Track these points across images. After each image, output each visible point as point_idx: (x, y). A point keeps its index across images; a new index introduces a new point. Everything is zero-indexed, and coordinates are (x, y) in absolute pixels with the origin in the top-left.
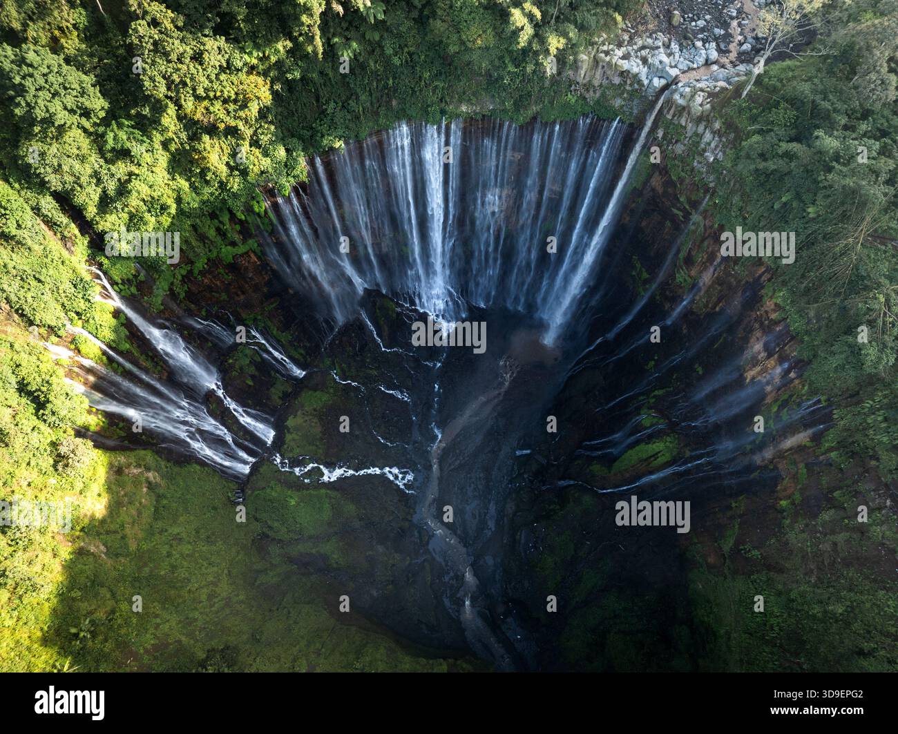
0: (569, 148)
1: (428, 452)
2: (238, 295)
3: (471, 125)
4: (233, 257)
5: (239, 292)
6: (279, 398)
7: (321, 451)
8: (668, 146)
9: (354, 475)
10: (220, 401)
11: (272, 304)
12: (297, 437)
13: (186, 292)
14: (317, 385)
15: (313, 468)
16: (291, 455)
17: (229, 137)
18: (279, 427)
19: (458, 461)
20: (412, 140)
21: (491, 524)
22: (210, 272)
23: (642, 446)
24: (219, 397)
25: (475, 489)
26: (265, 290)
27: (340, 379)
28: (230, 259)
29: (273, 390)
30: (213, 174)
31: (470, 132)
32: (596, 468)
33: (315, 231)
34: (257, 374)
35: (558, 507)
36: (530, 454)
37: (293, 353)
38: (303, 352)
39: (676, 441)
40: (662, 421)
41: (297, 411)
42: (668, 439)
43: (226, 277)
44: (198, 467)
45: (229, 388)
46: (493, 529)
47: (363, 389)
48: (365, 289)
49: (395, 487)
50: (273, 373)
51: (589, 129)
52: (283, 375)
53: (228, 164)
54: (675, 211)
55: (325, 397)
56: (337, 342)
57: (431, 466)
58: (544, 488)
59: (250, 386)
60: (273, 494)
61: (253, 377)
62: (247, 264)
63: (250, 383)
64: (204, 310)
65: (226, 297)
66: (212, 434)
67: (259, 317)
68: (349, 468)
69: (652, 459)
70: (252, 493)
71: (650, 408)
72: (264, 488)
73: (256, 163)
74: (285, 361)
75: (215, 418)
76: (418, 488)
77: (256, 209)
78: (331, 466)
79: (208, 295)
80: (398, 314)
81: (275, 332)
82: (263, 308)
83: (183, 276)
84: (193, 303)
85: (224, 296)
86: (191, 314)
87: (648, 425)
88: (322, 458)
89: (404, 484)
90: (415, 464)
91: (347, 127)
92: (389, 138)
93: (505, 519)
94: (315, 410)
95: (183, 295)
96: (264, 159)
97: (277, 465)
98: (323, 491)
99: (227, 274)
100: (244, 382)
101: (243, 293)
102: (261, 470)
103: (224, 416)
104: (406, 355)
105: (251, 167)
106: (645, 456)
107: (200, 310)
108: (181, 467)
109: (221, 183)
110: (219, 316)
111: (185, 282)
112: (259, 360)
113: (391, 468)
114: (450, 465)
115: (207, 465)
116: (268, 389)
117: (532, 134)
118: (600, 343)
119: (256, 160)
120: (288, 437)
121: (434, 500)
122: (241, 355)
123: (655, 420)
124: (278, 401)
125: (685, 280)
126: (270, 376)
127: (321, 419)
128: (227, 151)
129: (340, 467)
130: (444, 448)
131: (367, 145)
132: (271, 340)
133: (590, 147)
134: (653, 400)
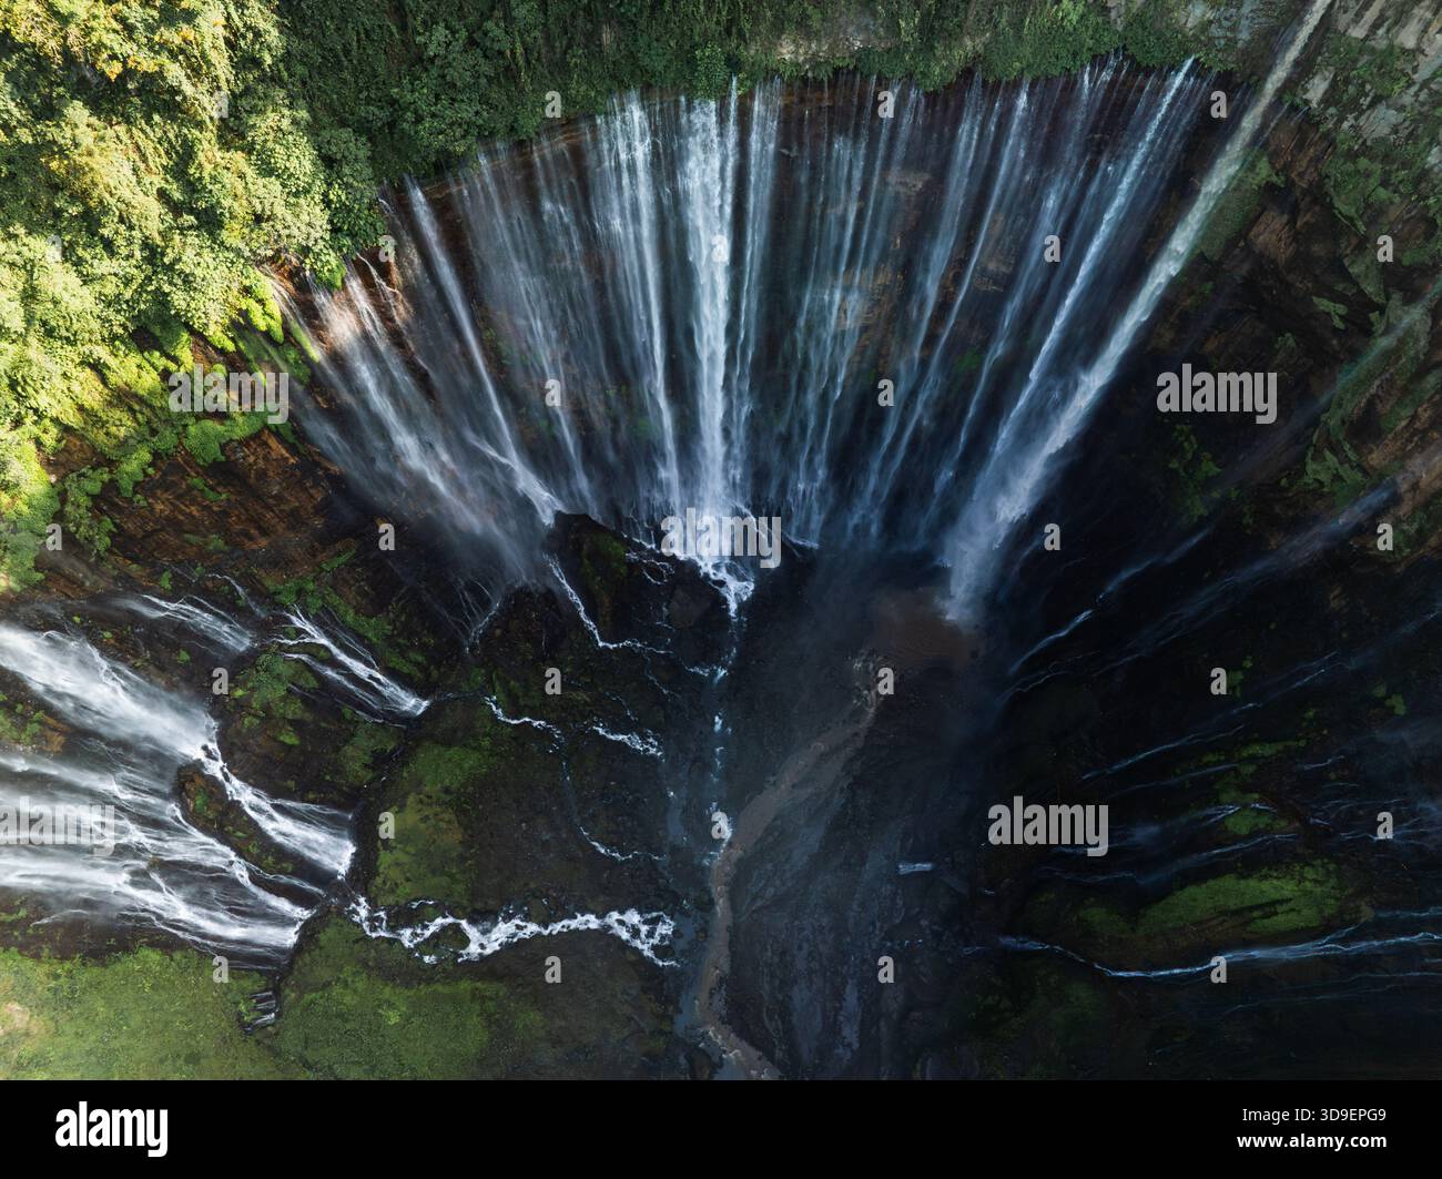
0: (1045, 155)
1: (703, 869)
2: (251, 538)
3: (802, 100)
4: (223, 447)
5: (253, 531)
6: (366, 766)
7: (460, 888)
8: (1341, 119)
9: (539, 935)
10: (214, 788)
11: (339, 554)
12: (404, 858)
13: (111, 534)
14: (455, 731)
15: (444, 928)
16: (391, 900)
17: (156, 118)
18: (365, 836)
19: (772, 890)
20: (654, 144)
21: (850, 1033)
22: (167, 486)
23: (1229, 882)
24: (213, 778)
25: (810, 954)
26: (318, 523)
27: (507, 714)
28: (214, 451)
29: (349, 750)
30: (122, 220)
31: (801, 120)
32: (1096, 914)
33: (422, 379)
34: (308, 717)
35: (1006, 1003)
36: (931, 872)
37: (396, 662)
38: (420, 659)
39: (1333, 882)
40: (1283, 823)
41: (405, 796)
42: (1309, 873)
43: (212, 495)
44: (153, 957)
45: (237, 756)
46: (856, 1046)
47: (557, 733)
48: (558, 515)
49: (633, 958)
50: (347, 711)
51: (1106, 98)
52: (373, 714)
53: (162, 195)
54: (1324, 304)
55: (471, 760)
56: (498, 632)
57: (712, 902)
58: (967, 951)
59: (291, 747)
60: (348, 999)
61: (297, 725)
62: (261, 463)
63: (290, 739)
64: (167, 575)
65: (221, 543)
66: (196, 867)
67: (311, 586)
68: (527, 918)
69: (1256, 914)
70: (301, 996)
71: (1245, 789)
72: (327, 985)
73: (240, 190)
74: (378, 681)
75: (205, 830)
76: (683, 952)
77: (261, 323)
78: (484, 916)
79: (173, 541)
80: (631, 565)
81: (350, 618)
82: (319, 565)
83: (93, 497)
84: (135, 560)
85: (216, 542)
86: (133, 587)
87: (1244, 831)
88: (465, 902)
89: (654, 948)
90: (677, 899)
91: (484, 100)
92: (596, 141)
93: (882, 1023)
94: (447, 791)
95: (103, 543)
96: (261, 181)
97: (359, 925)
98: (465, 985)
99: (212, 489)
100: (275, 739)
101: (264, 532)
102: (323, 937)
103: (224, 821)
104: (652, 654)
105: (226, 203)
106: (1233, 904)
107: (156, 574)
108: (105, 966)
109: (147, 245)
110: (207, 589)
111: (102, 512)
112: (313, 683)
113: (622, 912)
114: (754, 900)
115: (182, 945)
116: (337, 750)
117: (956, 122)
118: (1084, 623)
119: (240, 185)
120: (385, 858)
121: (721, 980)
122: (263, 676)
123: (1263, 821)
124: (362, 773)
125: (1337, 478)
126: (341, 718)
127: (460, 811)
128: (159, 160)
129: (508, 918)
130: (740, 860)
131: (543, 159)
132: (341, 635)
133: (1099, 153)
134: (1251, 769)
